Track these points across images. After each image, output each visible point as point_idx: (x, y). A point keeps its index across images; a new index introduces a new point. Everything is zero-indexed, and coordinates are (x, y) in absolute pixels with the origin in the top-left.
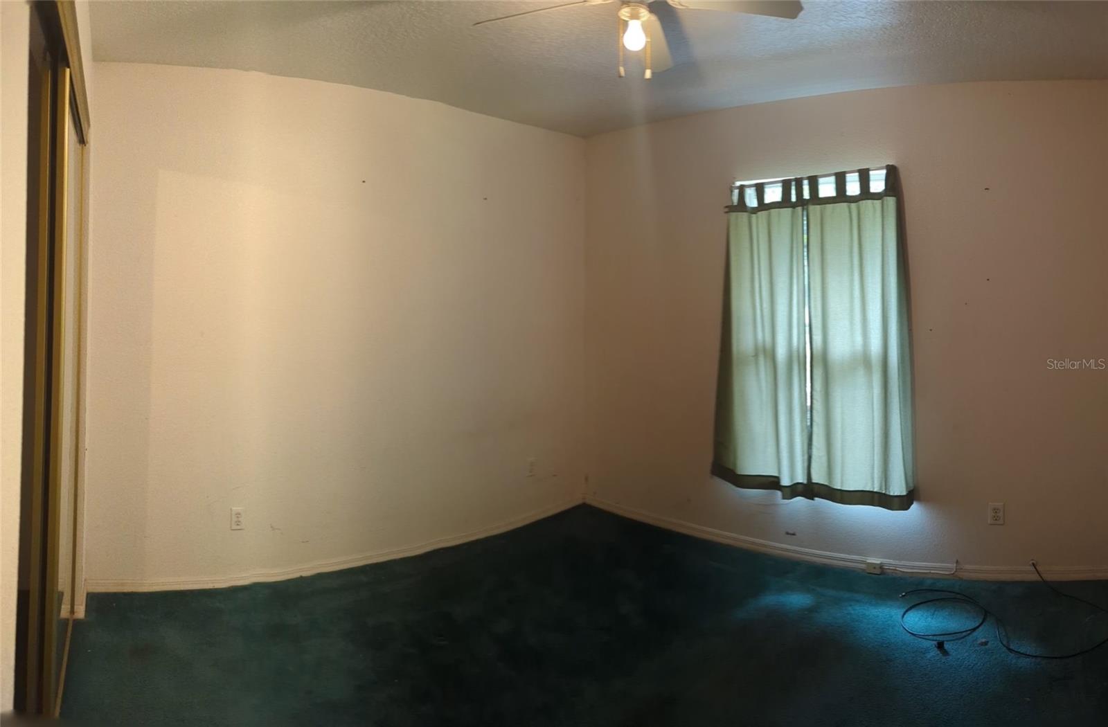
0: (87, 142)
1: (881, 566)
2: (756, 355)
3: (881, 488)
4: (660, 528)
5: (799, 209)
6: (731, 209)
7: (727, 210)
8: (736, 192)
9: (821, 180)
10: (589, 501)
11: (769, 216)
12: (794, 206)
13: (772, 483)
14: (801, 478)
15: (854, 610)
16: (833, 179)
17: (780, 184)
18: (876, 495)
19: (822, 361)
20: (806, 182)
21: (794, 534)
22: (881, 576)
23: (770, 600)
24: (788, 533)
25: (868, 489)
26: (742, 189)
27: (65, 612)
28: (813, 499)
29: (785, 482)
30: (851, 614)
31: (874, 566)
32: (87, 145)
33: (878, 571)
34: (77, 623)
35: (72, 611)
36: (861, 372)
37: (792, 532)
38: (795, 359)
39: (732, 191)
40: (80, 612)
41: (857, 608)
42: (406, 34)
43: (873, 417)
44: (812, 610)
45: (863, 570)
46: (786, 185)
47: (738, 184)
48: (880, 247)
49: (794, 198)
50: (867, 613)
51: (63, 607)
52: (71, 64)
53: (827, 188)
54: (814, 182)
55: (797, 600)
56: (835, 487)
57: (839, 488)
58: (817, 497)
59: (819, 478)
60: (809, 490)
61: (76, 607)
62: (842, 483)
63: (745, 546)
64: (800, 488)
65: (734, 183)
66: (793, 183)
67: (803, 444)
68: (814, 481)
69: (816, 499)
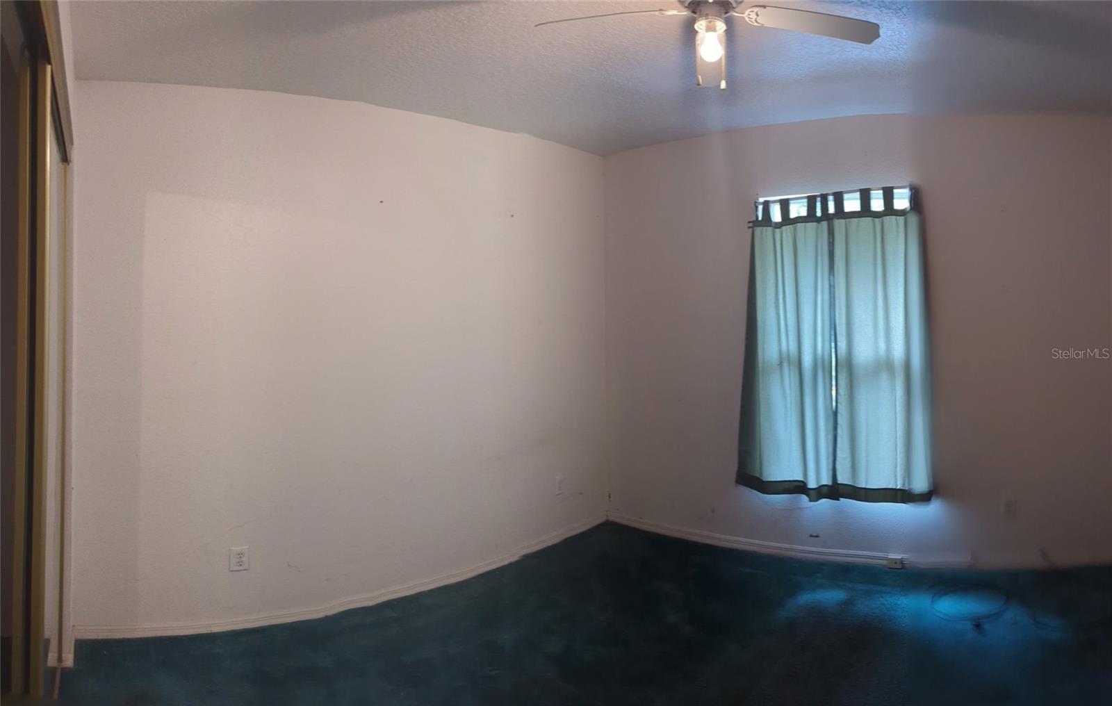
0: (70, 161)
1: (901, 561)
2: (781, 364)
3: (904, 485)
4: (685, 540)
5: (825, 224)
6: (756, 223)
7: (751, 225)
8: (760, 208)
9: (846, 196)
10: (612, 518)
11: (795, 230)
12: (819, 220)
13: (798, 488)
14: (826, 480)
15: (886, 600)
16: (857, 195)
17: (806, 200)
18: (899, 492)
19: (847, 366)
20: (831, 198)
21: (817, 536)
22: (902, 570)
23: (807, 598)
24: (811, 536)
25: (890, 487)
26: (766, 205)
27: (52, 660)
28: (838, 500)
29: (812, 484)
30: (884, 604)
31: (895, 561)
32: (71, 164)
33: (899, 566)
34: (65, 672)
35: (60, 659)
36: (884, 377)
37: (815, 535)
38: (821, 365)
39: (757, 207)
40: (69, 660)
41: (889, 599)
42: (436, 45)
43: (896, 418)
44: (848, 603)
45: (885, 566)
46: (811, 201)
47: (761, 200)
48: (902, 260)
49: (819, 213)
50: (899, 603)
51: (50, 655)
52: (52, 60)
53: (852, 204)
54: (839, 198)
55: (830, 596)
56: (860, 486)
57: (864, 486)
58: (842, 497)
59: (843, 478)
60: (835, 491)
61: (63, 655)
62: (866, 482)
63: (769, 551)
64: (825, 490)
65: (758, 200)
66: (819, 199)
67: (827, 447)
68: (839, 482)
69: (841, 499)
